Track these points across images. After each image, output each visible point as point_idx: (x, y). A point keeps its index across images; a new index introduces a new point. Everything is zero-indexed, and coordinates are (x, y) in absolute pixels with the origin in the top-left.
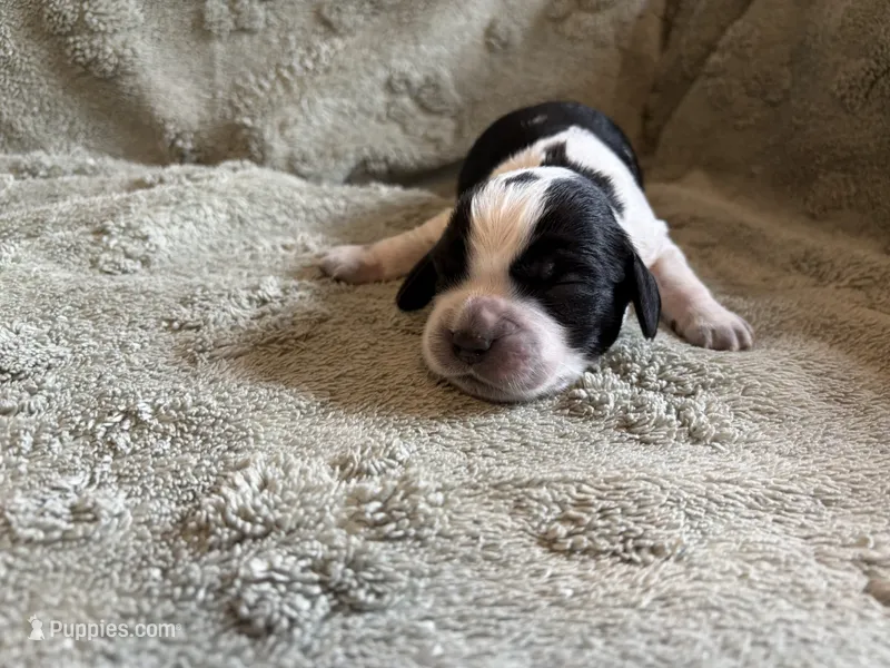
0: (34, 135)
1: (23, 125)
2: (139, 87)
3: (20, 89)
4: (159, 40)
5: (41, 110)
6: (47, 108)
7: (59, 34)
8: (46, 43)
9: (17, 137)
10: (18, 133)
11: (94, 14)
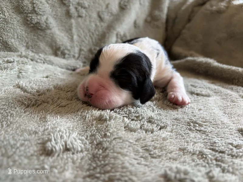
0: (15, 46)
1: (11, 43)
2: (52, 33)
3: (10, 29)
4: (56, 18)
5: (18, 38)
6: (19, 37)
7: (25, 13)
8: (19, 15)
9: (9, 46)
10: (9, 45)
11: (38, 8)
